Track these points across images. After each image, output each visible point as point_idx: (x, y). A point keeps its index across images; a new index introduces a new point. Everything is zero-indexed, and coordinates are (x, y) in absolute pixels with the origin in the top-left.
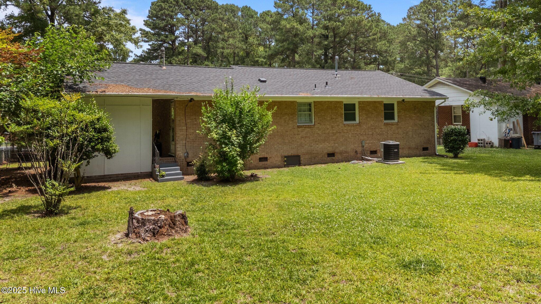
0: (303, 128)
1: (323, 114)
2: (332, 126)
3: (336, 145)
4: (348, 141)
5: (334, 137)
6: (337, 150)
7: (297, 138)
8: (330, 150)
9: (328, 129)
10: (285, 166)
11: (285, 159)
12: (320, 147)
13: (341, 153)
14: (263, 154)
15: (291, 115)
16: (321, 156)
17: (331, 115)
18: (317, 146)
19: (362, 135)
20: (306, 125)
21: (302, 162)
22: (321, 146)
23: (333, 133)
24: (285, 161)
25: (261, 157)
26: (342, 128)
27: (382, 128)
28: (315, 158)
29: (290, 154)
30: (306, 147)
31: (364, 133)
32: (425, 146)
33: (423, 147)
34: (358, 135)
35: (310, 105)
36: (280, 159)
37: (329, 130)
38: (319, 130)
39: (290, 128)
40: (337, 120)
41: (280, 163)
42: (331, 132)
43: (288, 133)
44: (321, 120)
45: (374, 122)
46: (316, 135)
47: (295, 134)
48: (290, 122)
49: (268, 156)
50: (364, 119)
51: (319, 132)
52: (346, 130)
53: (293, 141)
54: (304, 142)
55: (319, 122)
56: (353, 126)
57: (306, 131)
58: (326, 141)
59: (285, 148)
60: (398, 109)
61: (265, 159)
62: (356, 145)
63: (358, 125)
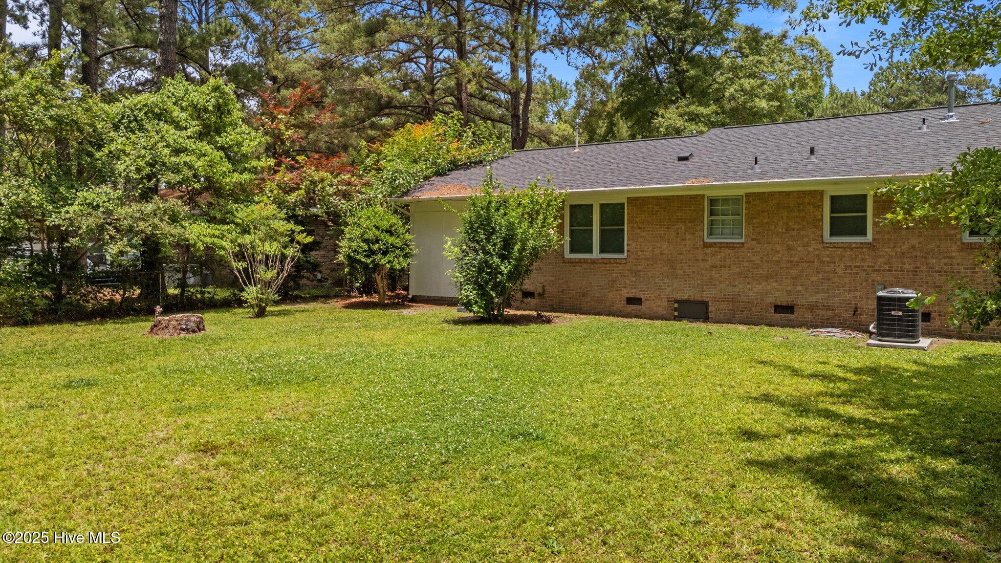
0: (717, 249)
1: (765, 221)
2: (788, 246)
3: (799, 288)
4: (834, 283)
5: (794, 271)
6: (800, 301)
7: (702, 267)
8: (783, 299)
9: (777, 252)
10: (675, 318)
11: (676, 305)
12: (755, 290)
13: (812, 308)
14: (634, 291)
15: (690, 222)
16: (758, 309)
17: (787, 223)
18: (749, 286)
19: (877, 270)
20: (721, 243)
21: (710, 315)
22: (760, 287)
23: (792, 262)
24: (676, 309)
25: (631, 296)
26: (817, 252)
27: (951, 257)
28: (743, 311)
29: (686, 297)
30: (723, 286)
31: (887, 267)
34: (864, 270)
35: (737, 200)
36: (665, 304)
37: (779, 255)
38: (755, 253)
39: (688, 248)
40: (803, 233)
41: (664, 312)
42: (784, 259)
43: (682, 257)
44: (759, 233)
45: (921, 239)
46: (746, 264)
47: (697, 260)
48: (688, 236)
49: (641, 296)
50: (889, 233)
51: (754, 258)
52: (828, 256)
53: (694, 272)
54: (718, 275)
55: (753, 237)
56: (852, 248)
57: (723, 254)
58: (771, 278)
59: (676, 284)
61: (637, 301)
62: (858, 294)
63: (870, 246)
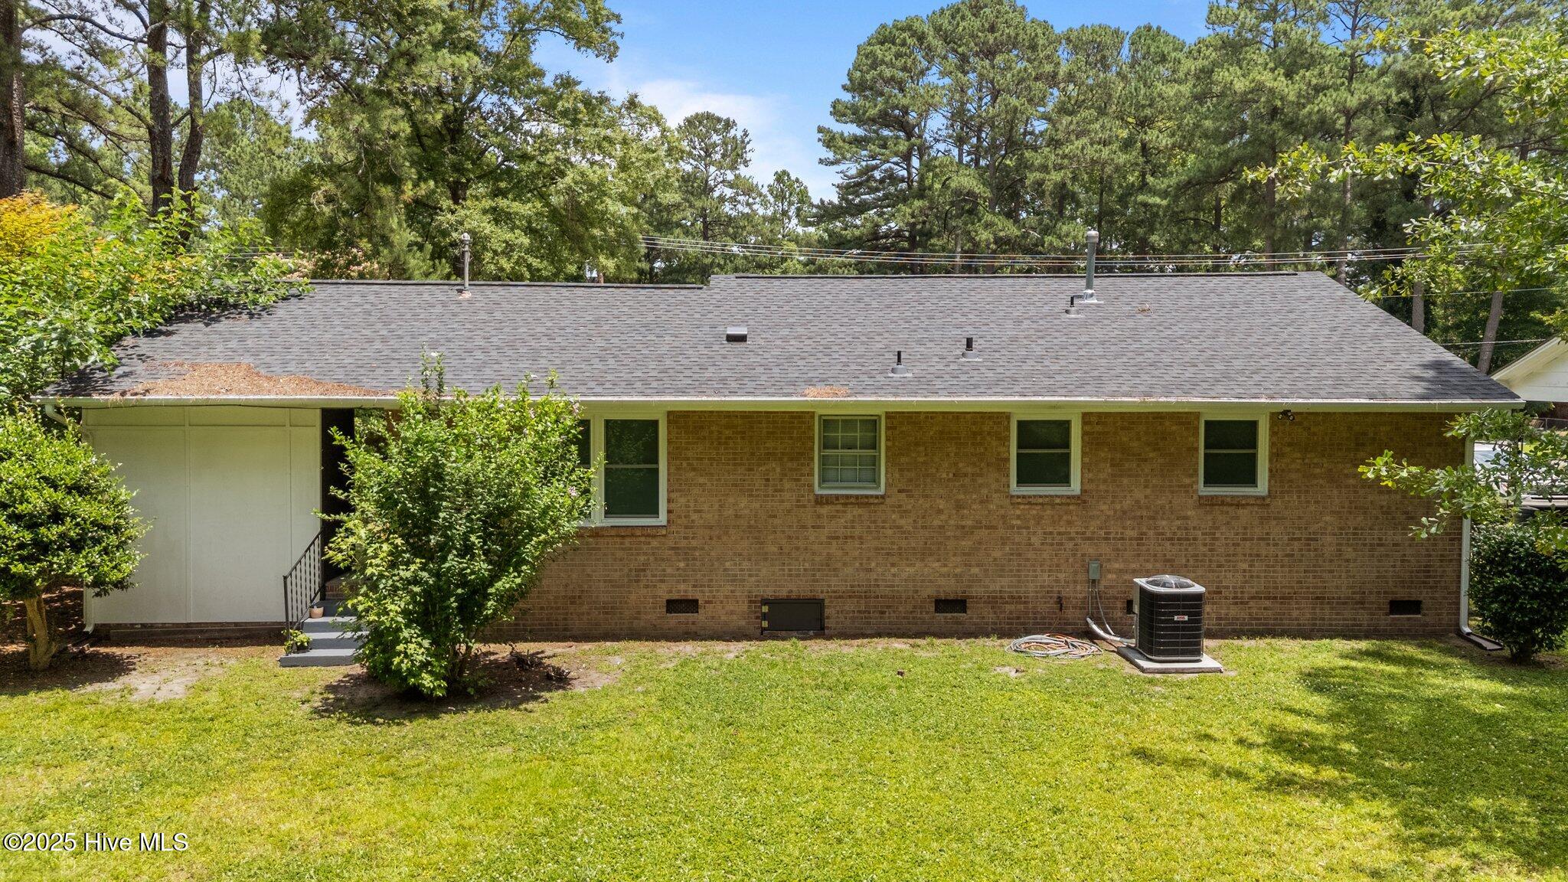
0: (839, 507)
1: (921, 460)
2: (957, 501)
3: (975, 570)
4: (1028, 560)
5: (966, 544)
6: (977, 590)
7: (812, 538)
8: (949, 588)
9: (940, 511)
10: (762, 635)
11: (765, 609)
12: (904, 575)
13: (994, 601)
14: (682, 587)
15: (792, 460)
16: (909, 608)
17: (956, 464)
18: (894, 570)
19: (1089, 539)
20: (848, 497)
21: (827, 623)
22: (911, 570)
23: (963, 527)
24: (764, 616)
25: (675, 596)
26: (1002, 512)
27: (1186, 518)
28: (883, 613)
29: (783, 593)
30: (849, 570)
31: (1102, 533)
32: (1402, 594)
33: (1390, 597)
34: (1072, 539)
35: (871, 423)
36: (745, 607)
37: (943, 517)
38: (904, 513)
39: (787, 505)
40: (980, 480)
41: (743, 623)
42: (952, 522)
43: (777, 521)
44: (911, 480)
45: (1148, 491)
46: (889, 532)
47: (804, 527)
48: (787, 485)
49: (698, 596)
50: (1105, 481)
51: (903, 522)
52: (1018, 517)
53: (797, 549)
54: (840, 553)
55: (901, 486)
56: (1053, 505)
57: (849, 516)
58: (931, 555)
59: (764, 571)
60: (1272, 445)
61: (691, 605)
62: (1062, 576)
63: (1079, 500)
